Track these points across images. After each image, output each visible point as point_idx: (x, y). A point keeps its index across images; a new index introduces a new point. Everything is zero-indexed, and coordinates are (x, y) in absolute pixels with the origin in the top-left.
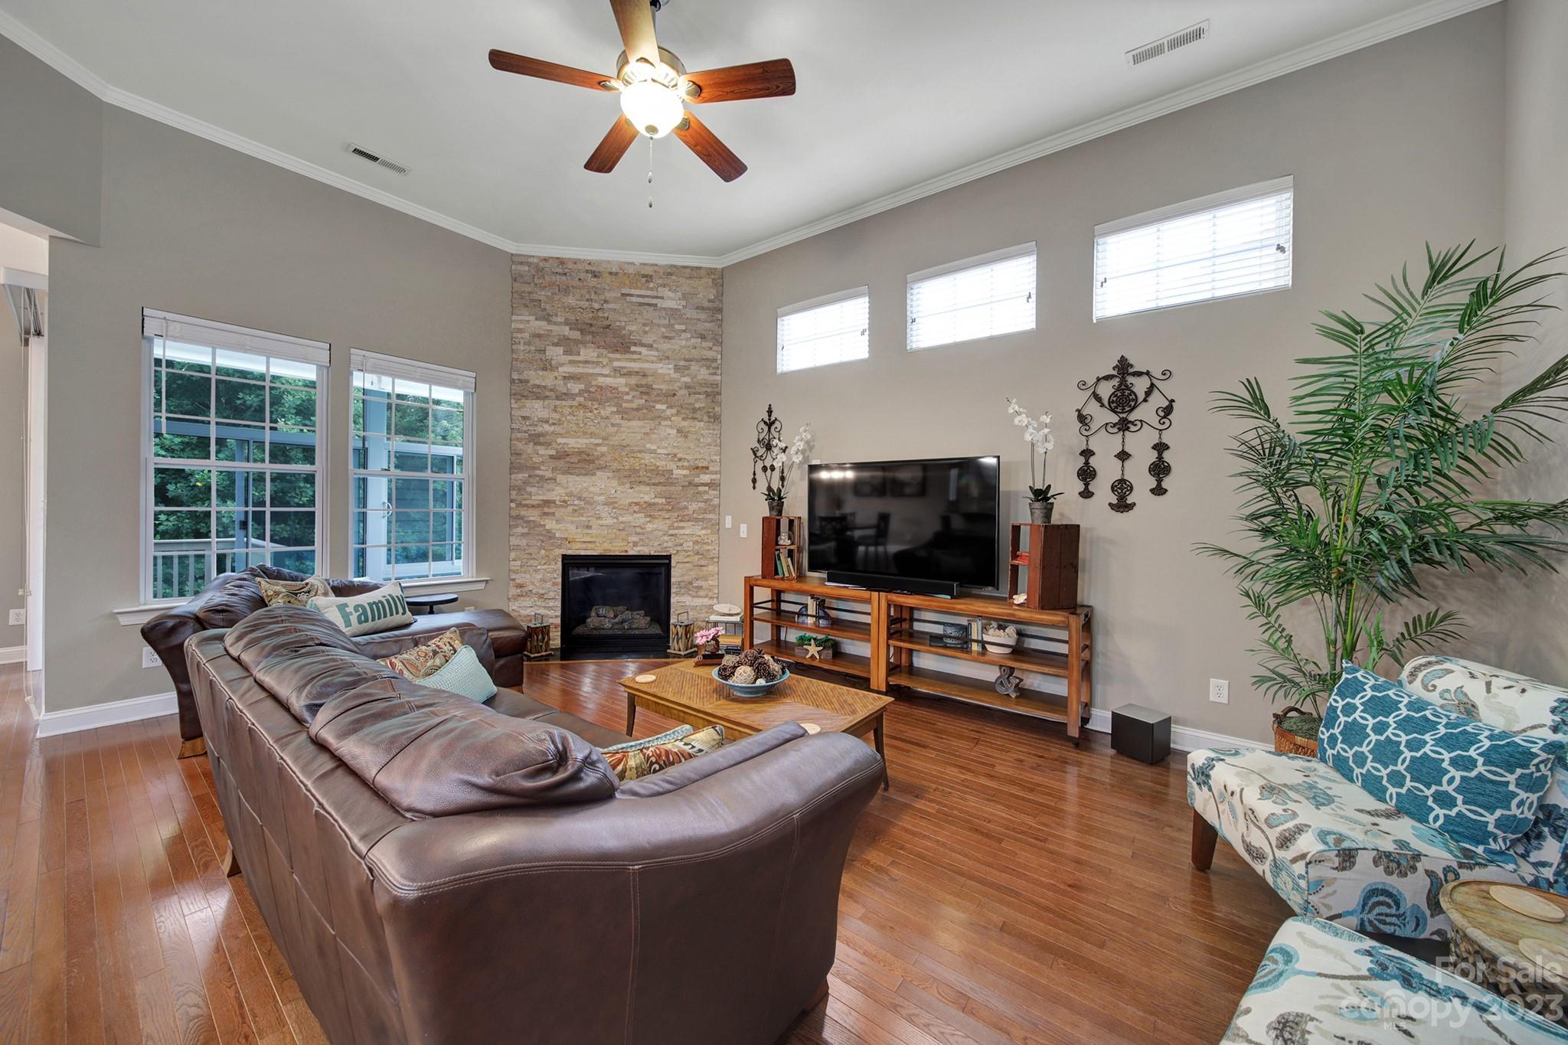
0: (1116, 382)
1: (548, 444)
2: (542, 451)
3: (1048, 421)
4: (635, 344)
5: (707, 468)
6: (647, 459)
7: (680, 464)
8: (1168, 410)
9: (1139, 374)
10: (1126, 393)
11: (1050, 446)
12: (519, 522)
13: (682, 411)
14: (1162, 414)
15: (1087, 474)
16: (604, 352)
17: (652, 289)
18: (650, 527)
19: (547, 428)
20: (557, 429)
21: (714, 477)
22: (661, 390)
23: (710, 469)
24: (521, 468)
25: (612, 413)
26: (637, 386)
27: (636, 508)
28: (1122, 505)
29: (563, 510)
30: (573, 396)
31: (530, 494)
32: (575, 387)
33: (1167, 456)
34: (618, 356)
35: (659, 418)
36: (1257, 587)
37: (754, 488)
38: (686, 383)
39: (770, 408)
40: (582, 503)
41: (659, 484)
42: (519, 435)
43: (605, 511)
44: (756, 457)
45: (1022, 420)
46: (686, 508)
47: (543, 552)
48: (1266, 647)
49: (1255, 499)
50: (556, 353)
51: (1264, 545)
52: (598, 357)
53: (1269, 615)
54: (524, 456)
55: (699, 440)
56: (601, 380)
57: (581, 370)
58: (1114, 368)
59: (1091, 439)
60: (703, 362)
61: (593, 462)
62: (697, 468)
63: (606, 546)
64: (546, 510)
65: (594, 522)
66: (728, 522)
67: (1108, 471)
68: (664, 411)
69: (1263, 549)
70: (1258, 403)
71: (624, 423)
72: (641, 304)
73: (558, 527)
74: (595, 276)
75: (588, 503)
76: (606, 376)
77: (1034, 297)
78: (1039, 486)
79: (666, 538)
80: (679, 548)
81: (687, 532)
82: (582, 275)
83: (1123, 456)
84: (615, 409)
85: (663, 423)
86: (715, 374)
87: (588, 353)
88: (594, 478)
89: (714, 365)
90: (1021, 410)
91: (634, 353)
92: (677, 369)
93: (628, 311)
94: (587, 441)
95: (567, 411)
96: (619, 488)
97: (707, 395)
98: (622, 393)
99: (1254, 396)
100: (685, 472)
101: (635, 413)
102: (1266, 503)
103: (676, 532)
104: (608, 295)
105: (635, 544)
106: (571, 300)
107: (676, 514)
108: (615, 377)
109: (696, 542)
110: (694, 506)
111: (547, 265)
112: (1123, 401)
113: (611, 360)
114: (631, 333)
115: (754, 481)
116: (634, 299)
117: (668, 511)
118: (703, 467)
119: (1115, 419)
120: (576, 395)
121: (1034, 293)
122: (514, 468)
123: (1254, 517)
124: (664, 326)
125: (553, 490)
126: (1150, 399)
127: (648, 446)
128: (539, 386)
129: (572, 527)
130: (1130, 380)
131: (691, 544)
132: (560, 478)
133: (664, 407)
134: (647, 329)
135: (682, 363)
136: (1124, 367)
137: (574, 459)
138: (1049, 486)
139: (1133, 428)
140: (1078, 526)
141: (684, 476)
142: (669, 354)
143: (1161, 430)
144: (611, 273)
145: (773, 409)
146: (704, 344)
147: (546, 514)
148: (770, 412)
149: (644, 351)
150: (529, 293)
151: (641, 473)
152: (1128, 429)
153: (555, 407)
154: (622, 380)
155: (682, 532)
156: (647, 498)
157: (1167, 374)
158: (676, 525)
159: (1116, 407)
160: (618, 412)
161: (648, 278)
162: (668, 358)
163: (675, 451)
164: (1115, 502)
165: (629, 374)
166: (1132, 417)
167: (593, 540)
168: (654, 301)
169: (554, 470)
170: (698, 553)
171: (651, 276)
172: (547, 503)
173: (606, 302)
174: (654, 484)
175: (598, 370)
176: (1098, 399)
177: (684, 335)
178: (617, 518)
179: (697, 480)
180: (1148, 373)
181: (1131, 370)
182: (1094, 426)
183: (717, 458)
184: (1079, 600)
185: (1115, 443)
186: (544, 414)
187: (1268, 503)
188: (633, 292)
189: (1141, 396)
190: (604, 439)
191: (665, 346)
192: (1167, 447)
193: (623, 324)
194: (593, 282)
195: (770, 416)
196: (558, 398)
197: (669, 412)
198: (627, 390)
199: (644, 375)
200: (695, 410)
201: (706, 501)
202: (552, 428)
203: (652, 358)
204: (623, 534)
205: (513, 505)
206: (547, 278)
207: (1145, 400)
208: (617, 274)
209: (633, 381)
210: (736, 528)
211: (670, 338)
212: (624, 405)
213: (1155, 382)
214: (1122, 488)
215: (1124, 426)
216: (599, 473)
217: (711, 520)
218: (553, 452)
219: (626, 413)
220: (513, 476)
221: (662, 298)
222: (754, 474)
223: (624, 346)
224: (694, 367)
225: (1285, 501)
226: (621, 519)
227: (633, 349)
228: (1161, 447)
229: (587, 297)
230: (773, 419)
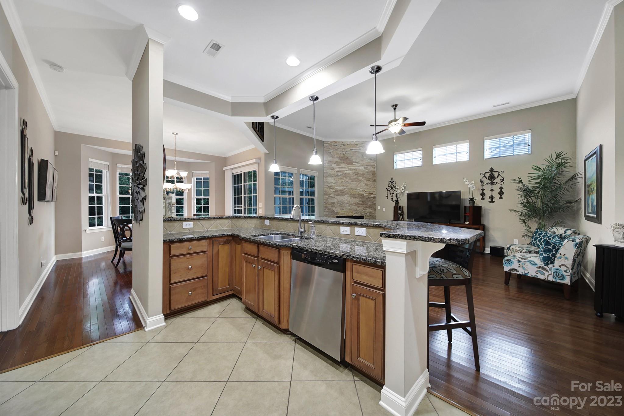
0: (490, 173)
1: (333, 188)
2: (332, 190)
3: (473, 183)
4: (354, 162)
5: (373, 193)
6: (358, 191)
7: (366, 193)
8: (503, 180)
9: (496, 172)
10: (493, 176)
11: (474, 188)
12: (327, 208)
13: (366, 179)
14: (501, 181)
15: (483, 194)
16: (346, 164)
17: (358, 148)
18: (358, 209)
19: (333, 184)
20: (335, 184)
21: (374, 196)
22: (361, 174)
23: (374, 194)
24: (326, 195)
25: (349, 180)
26: (355, 173)
27: (355, 204)
28: (492, 202)
29: (337, 205)
30: (339, 176)
31: (329, 201)
32: (339, 174)
33: (503, 190)
34: (350, 165)
35: (360, 181)
36: (523, 218)
37: (387, 198)
38: (367, 171)
39: (392, 178)
40: (341, 203)
41: (360, 198)
42: (326, 186)
43: (347, 205)
44: (388, 190)
45: (468, 183)
46: (367, 204)
47: (332, 216)
48: (525, 230)
49: (523, 199)
50: (335, 166)
51: (524, 209)
52: (345, 166)
53: (526, 223)
54: (327, 192)
55: (370, 186)
56: (346, 172)
57: (341, 170)
58: (489, 170)
59: (484, 186)
60: (371, 166)
61: (344, 193)
62: (370, 193)
63: (348, 214)
64: (333, 205)
65: (344, 208)
66: (379, 207)
67: (488, 194)
68: (361, 179)
69: (523, 210)
70: (521, 181)
71: (351, 182)
72: (355, 152)
73: (335, 209)
74: (344, 145)
75: (343, 203)
76: (347, 171)
77: (468, 153)
78: (471, 197)
79: (362, 212)
80: (366, 214)
81: (368, 210)
82: (341, 145)
83: (492, 190)
84: (349, 179)
85: (361, 182)
86: (374, 169)
87: (342, 165)
88: (344, 197)
89: (374, 167)
90: (467, 180)
91: (354, 164)
92: (365, 168)
93: (352, 154)
94: (342, 187)
95: (337, 180)
96: (350, 199)
97: (372, 174)
98: (351, 175)
99: (520, 180)
100: (367, 195)
101: (354, 180)
102: (524, 200)
103: (365, 210)
104: (347, 150)
105: (355, 213)
106: (338, 152)
107: (365, 206)
108: (349, 171)
109: (370, 213)
110: (369, 203)
111: (332, 143)
112: (492, 178)
113: (348, 167)
114: (353, 159)
115: (387, 197)
116: (354, 151)
117: (363, 205)
118: (371, 193)
119: (490, 182)
120: (340, 176)
121: (468, 152)
122: (324, 195)
123: (521, 203)
124: (361, 157)
125: (334, 200)
126: (498, 177)
127: (358, 188)
128: (331, 174)
129: (339, 209)
130: (494, 173)
131: (369, 213)
132: (336, 197)
133: (361, 178)
134: (357, 158)
135: (366, 166)
136: (492, 170)
137: (339, 192)
138: (474, 197)
139: (494, 184)
140: (481, 206)
141: (367, 196)
142: (363, 164)
143: (501, 185)
144: (348, 144)
145: (393, 178)
146: (371, 161)
147: (333, 206)
148: (392, 179)
149: (356, 164)
150: (328, 151)
151: (356, 195)
152: (493, 184)
153: (335, 179)
154: (351, 172)
155: (366, 210)
156: (357, 202)
157: (503, 172)
158: (365, 208)
159: (490, 179)
160: (350, 180)
161: (357, 145)
162: (362, 165)
163: (364, 189)
164: (490, 201)
165: (353, 170)
166: (494, 182)
167: (344, 212)
168: (359, 151)
169: (335, 195)
170: (370, 216)
171: (358, 145)
172: (333, 203)
173: (346, 152)
174: (359, 198)
175: (345, 169)
176: (486, 177)
177: (366, 159)
178: (350, 207)
179: (370, 197)
180: (498, 172)
181: (494, 171)
182: (485, 183)
183: (375, 191)
184: (482, 223)
185: (490, 187)
186: (332, 181)
187: (525, 200)
188: (353, 149)
189: (496, 177)
190: (347, 187)
191: (362, 162)
192: (503, 188)
193: (351, 157)
194: (343, 147)
195: (392, 180)
196: (335, 177)
197: (363, 179)
198: (352, 174)
199: (357, 170)
200: (369, 178)
201: (372, 202)
202: (334, 184)
203: (358, 166)
204: (351, 211)
205: (325, 204)
206: (332, 147)
207: (497, 178)
208: (349, 144)
209: (354, 172)
210: (381, 209)
211: (363, 160)
212: (352, 178)
213: (500, 173)
214: (492, 198)
215: (492, 183)
216: (345, 195)
217: (374, 207)
218: (334, 190)
219: (352, 180)
220: (325, 197)
221: (361, 150)
222: (387, 195)
223: (351, 163)
224: (369, 167)
225: (529, 200)
226: (351, 207)
227: (353, 163)
228: (501, 188)
229: (342, 151)
230: (393, 181)
